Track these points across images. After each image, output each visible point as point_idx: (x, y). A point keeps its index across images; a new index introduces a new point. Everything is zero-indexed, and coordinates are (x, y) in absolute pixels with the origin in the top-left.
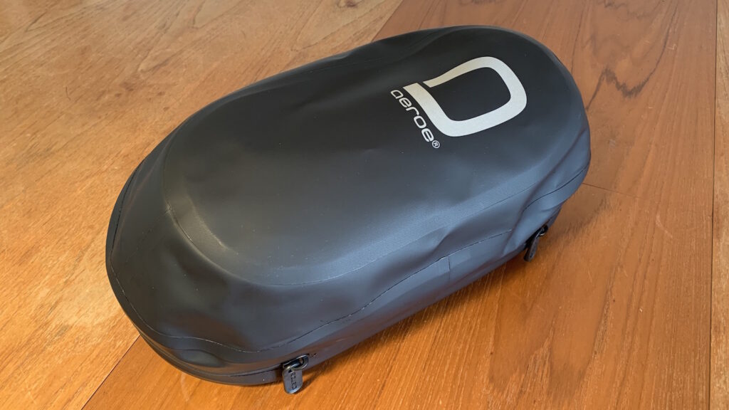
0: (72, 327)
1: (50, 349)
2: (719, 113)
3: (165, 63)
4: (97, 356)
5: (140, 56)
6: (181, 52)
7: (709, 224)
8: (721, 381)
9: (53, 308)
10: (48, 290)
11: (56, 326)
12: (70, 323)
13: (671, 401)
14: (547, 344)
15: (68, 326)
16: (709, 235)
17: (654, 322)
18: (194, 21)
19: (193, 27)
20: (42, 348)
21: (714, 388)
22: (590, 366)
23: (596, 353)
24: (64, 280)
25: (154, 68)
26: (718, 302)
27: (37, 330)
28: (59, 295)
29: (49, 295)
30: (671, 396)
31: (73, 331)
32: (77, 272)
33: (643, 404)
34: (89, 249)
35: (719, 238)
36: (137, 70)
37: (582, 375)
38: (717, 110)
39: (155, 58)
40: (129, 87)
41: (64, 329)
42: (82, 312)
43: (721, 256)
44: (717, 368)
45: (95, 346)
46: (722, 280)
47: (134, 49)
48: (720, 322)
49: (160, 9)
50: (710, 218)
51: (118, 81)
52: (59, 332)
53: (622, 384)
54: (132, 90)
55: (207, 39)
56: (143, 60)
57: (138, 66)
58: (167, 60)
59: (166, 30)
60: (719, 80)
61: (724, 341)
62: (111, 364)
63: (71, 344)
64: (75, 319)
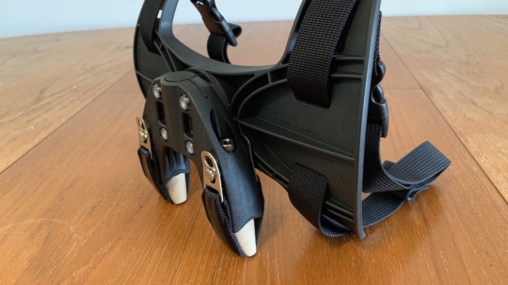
35: (432, 96)
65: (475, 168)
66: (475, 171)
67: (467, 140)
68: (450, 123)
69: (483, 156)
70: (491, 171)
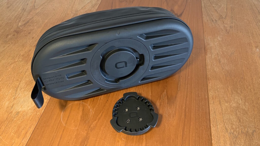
0: (20, 112)
1: (15, 119)
2: (204, 19)
3: (28, 22)
4: (32, 118)
5: (18, 20)
6: (33, 17)
7: (204, 52)
8: (211, 92)
9: (12, 107)
10: (8, 102)
11: (15, 112)
12: (20, 110)
13: (199, 99)
14: (165, 91)
15: (19, 111)
16: (204, 54)
17: (193, 80)
18: (34, 6)
19: (35, 9)
20: (12, 120)
21: (209, 94)
22: (177, 95)
23: (178, 91)
24: (13, 98)
25: (24, 24)
26: (208, 72)
27: (8, 115)
28: (13, 103)
29: (9, 103)
30: (199, 98)
31: (21, 113)
32: (17, 95)
33: (192, 102)
34: (19, 87)
35: (207, 55)
36: (18, 25)
37: (176, 97)
38: (203, 19)
39: (24, 21)
40: (17, 32)
41: (18, 113)
42: (23, 107)
43: (208, 60)
44: (210, 89)
45: (30, 116)
46: (209, 66)
47: (15, 18)
48: (209, 77)
49: (20, 3)
50: (204, 50)
51: (12, 30)
52: (17, 114)
53: (187, 98)
54: (18, 33)
55: (41, 12)
56: (19, 22)
57: (18, 24)
58: (28, 21)
59: (25, 10)
60: (203, 10)
61: (211, 82)
62: (37, 120)
63: (22, 117)
64: (21, 109)
65: (206, 97)
66: (206, 98)
67: (209, 83)
68: (207, 72)
69: (211, 91)
70: (210, 99)
